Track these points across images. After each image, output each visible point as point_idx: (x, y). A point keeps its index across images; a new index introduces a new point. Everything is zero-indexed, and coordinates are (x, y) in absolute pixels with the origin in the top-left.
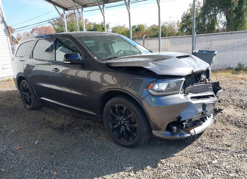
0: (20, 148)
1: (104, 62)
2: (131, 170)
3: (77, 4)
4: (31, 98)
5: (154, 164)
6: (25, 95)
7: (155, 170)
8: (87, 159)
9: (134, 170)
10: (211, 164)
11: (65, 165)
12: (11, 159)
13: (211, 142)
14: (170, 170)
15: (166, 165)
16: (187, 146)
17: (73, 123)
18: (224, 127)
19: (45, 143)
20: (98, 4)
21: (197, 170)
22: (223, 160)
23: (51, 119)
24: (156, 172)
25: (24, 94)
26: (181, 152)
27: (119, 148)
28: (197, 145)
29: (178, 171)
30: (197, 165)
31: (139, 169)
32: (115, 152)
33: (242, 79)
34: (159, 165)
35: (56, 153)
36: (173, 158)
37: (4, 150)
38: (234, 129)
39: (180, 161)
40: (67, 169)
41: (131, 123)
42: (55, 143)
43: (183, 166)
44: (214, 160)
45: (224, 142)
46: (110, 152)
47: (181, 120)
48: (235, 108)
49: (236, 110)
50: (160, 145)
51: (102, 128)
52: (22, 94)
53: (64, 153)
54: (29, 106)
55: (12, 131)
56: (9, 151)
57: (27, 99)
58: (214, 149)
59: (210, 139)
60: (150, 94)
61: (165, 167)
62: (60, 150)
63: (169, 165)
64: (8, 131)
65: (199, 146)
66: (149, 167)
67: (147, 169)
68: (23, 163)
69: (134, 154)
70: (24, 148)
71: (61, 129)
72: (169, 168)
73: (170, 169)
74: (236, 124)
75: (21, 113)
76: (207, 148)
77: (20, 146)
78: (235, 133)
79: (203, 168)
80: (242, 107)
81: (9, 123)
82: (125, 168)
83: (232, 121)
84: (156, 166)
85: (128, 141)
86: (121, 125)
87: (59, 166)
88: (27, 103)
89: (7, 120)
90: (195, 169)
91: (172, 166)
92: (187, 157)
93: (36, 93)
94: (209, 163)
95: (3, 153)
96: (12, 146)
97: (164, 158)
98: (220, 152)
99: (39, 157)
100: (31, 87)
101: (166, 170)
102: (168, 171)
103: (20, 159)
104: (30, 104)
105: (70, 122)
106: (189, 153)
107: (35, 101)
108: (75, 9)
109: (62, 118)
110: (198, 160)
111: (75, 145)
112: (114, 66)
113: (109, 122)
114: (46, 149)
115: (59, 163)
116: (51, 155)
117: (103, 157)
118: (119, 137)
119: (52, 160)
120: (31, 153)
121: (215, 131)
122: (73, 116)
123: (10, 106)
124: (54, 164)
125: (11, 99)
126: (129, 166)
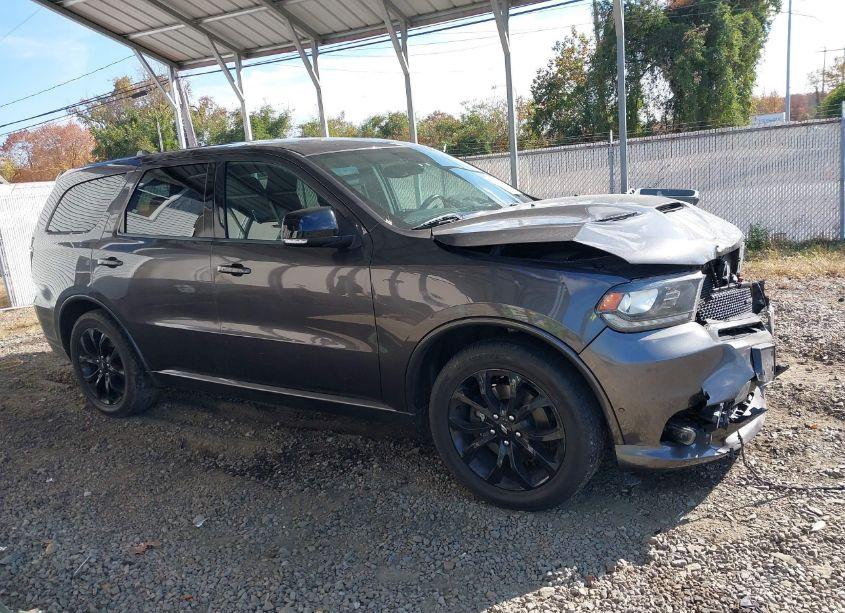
0: (150, 548)
1: (426, 235)
2: (572, 578)
3: (221, 48)
4: (122, 373)
5: (637, 553)
6: (94, 367)
7: (650, 569)
8: (406, 559)
9: (582, 576)
10: (811, 533)
11: (339, 585)
12: (132, 586)
13: (781, 470)
14: (697, 566)
15: (677, 551)
16: (711, 489)
17: (296, 447)
18: (794, 422)
19: (230, 523)
20: (297, 46)
21: (780, 555)
22: (839, 518)
23: (212, 443)
24: (654, 576)
25: (90, 361)
26: (702, 506)
27: (500, 516)
28: (744, 483)
29: (722, 566)
30: (771, 541)
31: (596, 570)
32: (490, 527)
33: (780, 273)
34: (653, 552)
35: (290, 549)
36: (688, 528)
37: (93, 561)
38: (827, 424)
39: (714, 536)
40: (354, 598)
42: (265, 520)
43: (728, 548)
44: (813, 521)
45: (818, 465)
46: (473, 529)
47: (709, 403)
48: (802, 364)
49: (805, 367)
50: (629, 494)
51: (409, 457)
52: (78, 365)
53: (317, 548)
54: (111, 402)
55: (86, 494)
56: (112, 559)
57: (103, 380)
58: (798, 489)
59: (773, 460)
60: (609, 326)
61: (676, 558)
62: (297, 539)
63: (684, 550)
64: (67, 494)
65: (748, 484)
66: (624, 563)
67: (621, 569)
68: (187, 595)
69: (558, 528)
70: (162, 547)
71: (262, 470)
72: (688, 559)
73: (694, 561)
74: (826, 409)
75: (84, 430)
76: (778, 488)
77: (143, 539)
78: (838, 437)
79: (793, 547)
80: (820, 359)
81: (59, 468)
82: (550, 573)
83: (810, 402)
84: (646, 559)
85: (529, 488)
86: (500, 436)
87: (323, 591)
88: (101, 391)
89: (45, 458)
90: (773, 554)
91: (695, 551)
92: (730, 521)
93: (141, 355)
94: (804, 532)
95: (93, 571)
96: (115, 545)
97: (658, 532)
98: (819, 497)
99: (235, 570)
100: (120, 336)
101: (682, 566)
102: (690, 567)
103: (169, 583)
104: (113, 395)
105: (285, 448)
106: (727, 506)
107: (137, 383)
108: (215, 63)
109: (248, 435)
110: (766, 526)
111: (339, 518)
112: (468, 245)
113: (454, 429)
114: (246, 542)
115: (318, 583)
116: (275, 560)
117: (457, 546)
118: (493, 480)
119: (286, 575)
120: (198, 558)
121: (775, 435)
122: (282, 425)
123: (33, 411)
124: (300, 585)
125: (20, 385)
126: (559, 567)
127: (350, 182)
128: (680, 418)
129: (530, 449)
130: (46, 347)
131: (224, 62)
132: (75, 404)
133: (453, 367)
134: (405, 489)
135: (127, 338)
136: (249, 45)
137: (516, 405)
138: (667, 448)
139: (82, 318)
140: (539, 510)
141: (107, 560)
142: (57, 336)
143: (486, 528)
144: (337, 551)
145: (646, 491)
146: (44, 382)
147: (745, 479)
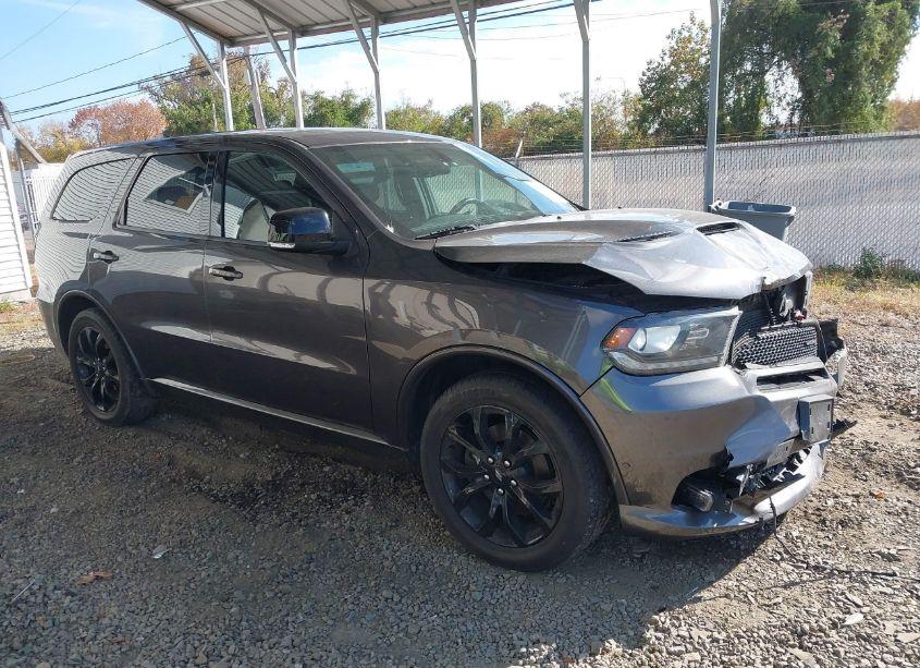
0: (97, 578)
1: (428, 246)
2: (548, 658)
3: (272, 24)
4: (117, 378)
5: (631, 633)
6: (91, 370)
7: (641, 655)
8: (369, 616)
9: (561, 656)
10: (842, 627)
11: (286, 641)
12: (68, 622)
13: (826, 546)
14: (697, 656)
15: (678, 636)
16: (738, 562)
17: (289, 474)
18: (858, 487)
19: (192, 556)
20: (355, 25)
21: (797, 652)
22: (881, 611)
23: (201, 462)
25: (87, 363)
26: (722, 582)
27: (486, 574)
28: (778, 557)
29: (725, 659)
30: (792, 633)
31: (577, 651)
32: (472, 587)
33: (886, 308)
34: (650, 634)
35: (246, 594)
36: (699, 607)
37: (35, 587)
38: (897, 493)
39: (726, 620)
40: (297, 658)
41: (532, 475)
42: (231, 556)
43: (739, 637)
44: (849, 613)
45: (872, 543)
46: (453, 588)
47: (732, 464)
48: (885, 417)
49: (887, 422)
50: (640, 560)
51: (407, 496)
52: (75, 365)
53: (276, 594)
54: (106, 410)
55: (53, 510)
56: (55, 588)
57: (99, 383)
58: (840, 572)
59: (820, 533)
60: (616, 367)
61: (675, 645)
62: (258, 582)
63: (686, 634)
64: (34, 508)
65: (782, 559)
66: (612, 644)
67: (608, 651)
68: (120, 638)
70: (113, 577)
71: (245, 499)
72: (688, 646)
73: (696, 650)
74: (899, 475)
75: (74, 437)
76: (817, 568)
77: (95, 568)
78: (905, 509)
79: (816, 643)
80: (907, 413)
81: (34, 478)
82: (524, 650)
83: (883, 465)
84: (640, 641)
85: (522, 545)
86: (494, 484)
87: (266, 646)
88: (97, 397)
89: (24, 467)
90: (790, 650)
91: (699, 637)
92: (750, 603)
93: (136, 362)
94: (834, 625)
95: (33, 599)
96: (65, 571)
97: (662, 610)
98: (864, 583)
99: (180, 613)
100: (115, 338)
101: (679, 654)
102: (687, 657)
103: (106, 621)
104: (108, 402)
105: (277, 474)
106: (753, 586)
107: (131, 391)
108: (266, 40)
109: (242, 456)
110: (791, 613)
111: (311, 560)
112: (470, 261)
113: (447, 472)
114: (202, 581)
115: (265, 636)
116: (226, 605)
117: (429, 607)
118: (485, 532)
119: (232, 624)
120: (145, 595)
121: (831, 502)
122: (282, 448)
123: (29, 412)
124: (244, 637)
125: (25, 382)
126: (536, 643)
127: (354, 181)
129: (524, 500)
130: (47, 343)
131: (276, 40)
132: (72, 410)
133: (447, 400)
134: (393, 532)
137: (514, 447)
138: (681, 514)
139: (81, 315)
140: (534, 572)
141: (51, 588)
142: (57, 334)
143: (468, 587)
144: (296, 600)
145: (662, 558)
146: (50, 382)
147: (780, 553)
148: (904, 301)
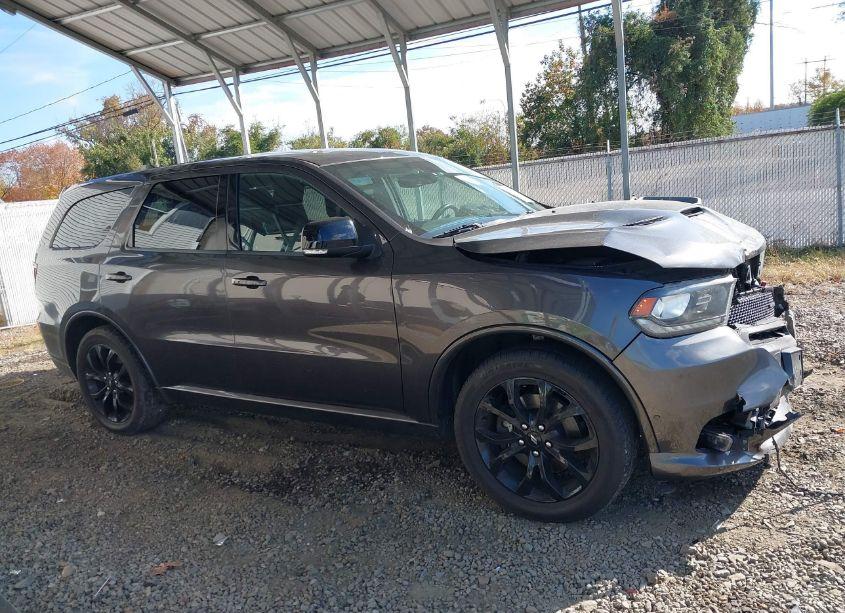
0: (171, 568)
1: (448, 242)
2: (613, 590)
3: (219, 64)
4: (131, 389)
5: (677, 563)
6: (101, 384)
7: (692, 579)
8: (439, 574)
9: (623, 588)
11: (371, 602)
13: (813, 476)
14: (741, 576)
15: (719, 561)
16: (745, 496)
17: (313, 461)
18: (819, 427)
19: (252, 541)
20: (297, 61)
21: (824, 563)
23: (225, 459)
24: (697, 587)
25: (97, 378)
26: (736, 514)
27: (532, 529)
28: (777, 489)
29: (766, 575)
30: (813, 548)
31: (636, 583)
32: (522, 540)
34: (693, 562)
35: (317, 567)
36: (726, 536)
37: (112, 583)
39: (754, 544)
41: (565, 436)
42: (288, 537)
43: (771, 557)
46: (504, 543)
47: (746, 408)
48: (819, 368)
49: (822, 372)
51: (430, 470)
52: (84, 383)
53: (345, 565)
54: (119, 420)
56: (132, 582)
57: (111, 397)
58: (833, 495)
59: (804, 466)
60: (642, 332)
61: (718, 568)
62: (324, 557)
63: (725, 559)
64: (79, 514)
65: (781, 490)
66: (663, 573)
67: (663, 580)
69: (589, 541)
70: (184, 567)
71: (278, 486)
72: (730, 568)
73: (738, 571)
75: (92, 448)
76: (812, 494)
77: (163, 560)
79: (837, 554)
80: (837, 363)
81: (70, 488)
82: (589, 586)
83: (834, 406)
84: (689, 570)
85: (559, 499)
86: (530, 447)
87: (355, 609)
88: (109, 409)
89: (54, 478)
90: (817, 561)
91: (737, 561)
92: (769, 529)
93: (150, 371)
95: (113, 593)
96: (134, 566)
97: (695, 542)
99: (262, 589)
100: (128, 352)
101: (725, 576)
102: (734, 578)
104: (121, 413)
105: (301, 463)
106: (763, 514)
107: (146, 400)
108: (212, 78)
109: (261, 450)
110: (806, 532)
111: (364, 533)
112: (493, 252)
113: (481, 441)
114: (270, 561)
115: (350, 601)
116: (302, 578)
117: (490, 560)
118: (523, 492)
119: (317, 593)
120: (222, 577)
121: (802, 440)
122: (296, 440)
123: (38, 430)
124: (332, 604)
125: (21, 405)
126: (597, 580)
127: (367, 192)
128: (716, 424)
129: (562, 460)
130: (50, 365)
131: (222, 78)
132: (80, 422)
133: (480, 377)
134: (429, 503)
135: (136, 353)
136: (248, 60)
137: (546, 414)
138: (703, 456)
139: (91, 333)
140: (570, 522)
141: (128, 581)
142: (62, 353)
143: (518, 541)
144: (366, 567)
145: (677, 500)
146: (47, 401)
147: (778, 486)
148: (798, 273)
